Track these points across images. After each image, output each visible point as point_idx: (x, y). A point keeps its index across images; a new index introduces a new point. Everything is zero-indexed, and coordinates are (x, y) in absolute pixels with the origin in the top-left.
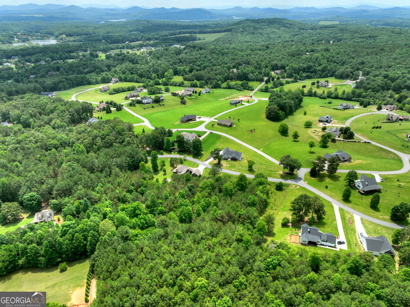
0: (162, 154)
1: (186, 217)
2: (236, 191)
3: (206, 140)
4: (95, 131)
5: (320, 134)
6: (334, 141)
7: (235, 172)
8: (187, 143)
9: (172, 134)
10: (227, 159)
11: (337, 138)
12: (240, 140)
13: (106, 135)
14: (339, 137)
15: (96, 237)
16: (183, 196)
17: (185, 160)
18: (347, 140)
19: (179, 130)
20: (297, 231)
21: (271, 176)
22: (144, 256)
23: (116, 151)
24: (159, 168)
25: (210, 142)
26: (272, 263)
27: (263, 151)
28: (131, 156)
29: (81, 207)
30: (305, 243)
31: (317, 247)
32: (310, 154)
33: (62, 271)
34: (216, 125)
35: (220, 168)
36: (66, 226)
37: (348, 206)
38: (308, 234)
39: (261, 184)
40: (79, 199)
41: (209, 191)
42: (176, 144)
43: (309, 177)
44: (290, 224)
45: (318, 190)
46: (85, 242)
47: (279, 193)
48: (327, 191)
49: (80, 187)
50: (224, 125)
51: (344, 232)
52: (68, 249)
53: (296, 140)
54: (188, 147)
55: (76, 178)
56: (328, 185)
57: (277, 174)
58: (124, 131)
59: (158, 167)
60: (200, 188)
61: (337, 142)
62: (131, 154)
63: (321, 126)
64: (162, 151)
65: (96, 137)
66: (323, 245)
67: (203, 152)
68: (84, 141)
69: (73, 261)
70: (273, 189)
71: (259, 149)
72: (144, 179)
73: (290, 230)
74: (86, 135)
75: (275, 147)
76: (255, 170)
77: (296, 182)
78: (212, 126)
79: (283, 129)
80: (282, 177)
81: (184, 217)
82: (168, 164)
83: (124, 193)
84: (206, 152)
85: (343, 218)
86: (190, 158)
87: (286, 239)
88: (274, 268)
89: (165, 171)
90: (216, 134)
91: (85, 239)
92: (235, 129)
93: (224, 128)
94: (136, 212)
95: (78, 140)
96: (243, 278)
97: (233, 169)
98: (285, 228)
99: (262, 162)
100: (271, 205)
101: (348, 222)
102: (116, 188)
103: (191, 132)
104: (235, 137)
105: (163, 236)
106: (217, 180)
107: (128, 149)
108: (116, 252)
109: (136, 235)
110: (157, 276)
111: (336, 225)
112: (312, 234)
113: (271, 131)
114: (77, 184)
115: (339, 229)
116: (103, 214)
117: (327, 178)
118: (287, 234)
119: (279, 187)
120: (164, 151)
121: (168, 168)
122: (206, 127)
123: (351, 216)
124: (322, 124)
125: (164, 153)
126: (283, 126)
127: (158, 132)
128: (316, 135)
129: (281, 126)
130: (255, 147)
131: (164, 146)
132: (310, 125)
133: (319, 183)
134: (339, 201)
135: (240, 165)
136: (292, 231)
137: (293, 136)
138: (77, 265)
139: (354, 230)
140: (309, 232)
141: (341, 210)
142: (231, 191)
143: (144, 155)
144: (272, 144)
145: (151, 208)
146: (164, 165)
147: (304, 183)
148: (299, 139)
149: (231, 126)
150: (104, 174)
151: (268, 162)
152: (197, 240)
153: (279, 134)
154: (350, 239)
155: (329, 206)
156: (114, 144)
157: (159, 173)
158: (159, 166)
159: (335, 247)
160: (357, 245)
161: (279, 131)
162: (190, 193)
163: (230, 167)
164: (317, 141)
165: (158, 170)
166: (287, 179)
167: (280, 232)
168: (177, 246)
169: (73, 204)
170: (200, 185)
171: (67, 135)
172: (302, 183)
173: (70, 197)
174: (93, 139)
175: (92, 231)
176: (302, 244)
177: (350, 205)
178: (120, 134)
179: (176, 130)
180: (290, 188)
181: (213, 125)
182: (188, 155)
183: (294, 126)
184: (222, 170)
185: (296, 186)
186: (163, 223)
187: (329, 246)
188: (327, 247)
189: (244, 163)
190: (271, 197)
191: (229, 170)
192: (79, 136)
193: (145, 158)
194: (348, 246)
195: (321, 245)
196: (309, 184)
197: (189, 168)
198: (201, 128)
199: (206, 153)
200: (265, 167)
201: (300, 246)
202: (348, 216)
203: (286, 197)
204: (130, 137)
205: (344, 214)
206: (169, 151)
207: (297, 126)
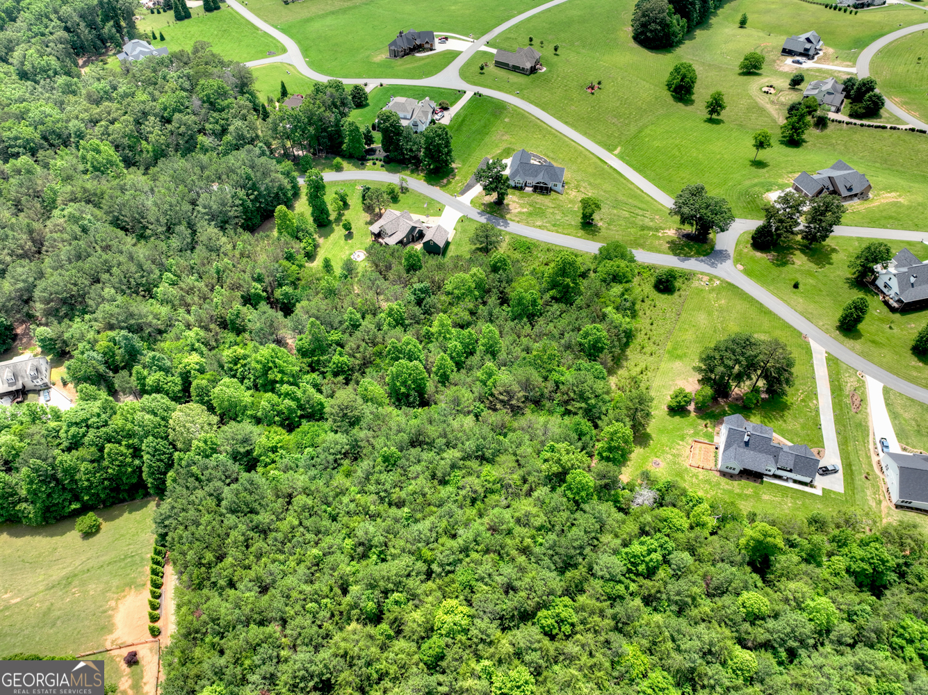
0: (339, 169)
1: (408, 387)
2: (547, 304)
3: (463, 120)
4: (142, 96)
5: (783, 99)
6: (822, 123)
7: (545, 232)
8: (408, 139)
9: (366, 99)
10: (521, 189)
11: (832, 115)
12: (559, 118)
13: (174, 111)
14: (838, 111)
15: (164, 453)
16: (399, 322)
17: (404, 190)
18: (858, 122)
19: (386, 82)
20: (710, 429)
21: (642, 246)
22: (296, 522)
23: (203, 168)
24: (333, 217)
25: (474, 128)
26: (647, 559)
27: (621, 157)
28: (249, 185)
29: (120, 352)
30: (731, 471)
31: (762, 482)
32: (753, 169)
33: (88, 534)
34: (491, 68)
35: (503, 217)
36: (77, 424)
37: (853, 349)
38: (742, 450)
39: (616, 278)
40: (111, 327)
41: (471, 306)
42: (377, 136)
43: (748, 250)
44: (691, 407)
45: (773, 293)
46: (137, 462)
47: (662, 300)
48: (798, 299)
49: (109, 291)
50: (515, 69)
51: (838, 433)
52: (92, 483)
53: (714, 116)
54: (411, 150)
55: (93, 261)
56: (800, 279)
57: (659, 238)
58: (224, 95)
59: (328, 214)
60: (448, 293)
61: (831, 126)
62: (249, 178)
63: (786, 69)
64: (338, 159)
65: (145, 114)
66: (779, 477)
67: (453, 165)
68: (111, 127)
69: (113, 504)
70: (648, 289)
71: (610, 149)
72: (289, 257)
73: (692, 424)
74: (115, 105)
75: (656, 144)
76: (600, 224)
77: (713, 265)
78: (478, 69)
79: (682, 80)
80: (677, 248)
81: (403, 390)
82: (355, 201)
83: (237, 306)
84: (464, 162)
85: (837, 388)
86: (416, 183)
87: (679, 455)
88: (650, 573)
89: (347, 227)
90: (490, 100)
91: (137, 453)
92: (546, 80)
93: (515, 78)
94: (271, 376)
95: (95, 122)
96: (565, 606)
97: (539, 223)
98: (677, 418)
99: (621, 197)
100: (640, 338)
101: (848, 401)
102: (212, 290)
103: (419, 93)
104: (543, 107)
105: (346, 455)
106: (495, 269)
107: (238, 159)
108: (218, 505)
109: (274, 450)
110: (331, 590)
111: (817, 411)
112: (754, 449)
113: (647, 86)
114: (98, 281)
115: (823, 427)
116: (181, 374)
117: (797, 253)
118: (682, 440)
119: (665, 284)
120: (343, 157)
121: (356, 215)
122: (464, 74)
123: (859, 380)
124: (789, 60)
125: (345, 164)
126: (683, 71)
127: (324, 103)
128: (773, 102)
129: (677, 70)
130: (600, 143)
131: (342, 143)
132: (756, 67)
133: (775, 271)
134: (827, 331)
135: (559, 207)
136: (695, 427)
137: (708, 107)
138: (126, 515)
139: (863, 428)
140: (747, 444)
141: (832, 361)
142: (534, 302)
143: (287, 174)
144: (647, 131)
145: (314, 356)
146: (346, 205)
147: (733, 268)
148: (724, 115)
149: (533, 70)
150: (175, 242)
151: (635, 197)
152: (439, 474)
153: (667, 96)
154: (852, 457)
155: (800, 346)
156: (201, 138)
157: (332, 231)
158: (331, 212)
159: (810, 485)
160: (870, 477)
161: (669, 86)
162: (417, 310)
163: (530, 214)
164: (774, 121)
165: (330, 222)
166: (687, 257)
167: (662, 431)
168: (385, 491)
169: (93, 344)
170: (449, 287)
171: (61, 105)
172: (729, 271)
173: (87, 317)
174: (138, 123)
175: (151, 438)
176: (724, 474)
177: (858, 344)
178: (213, 106)
179: (378, 81)
180: (695, 284)
181: (482, 68)
182: (412, 172)
183: (710, 65)
184: (506, 224)
185: (711, 280)
186: (345, 415)
187: (795, 481)
188: (791, 485)
189: (571, 201)
190: (641, 313)
191: (528, 224)
192: (96, 110)
193: (289, 187)
194: (845, 480)
195: (775, 476)
196: (748, 273)
197: (415, 217)
198: (448, 78)
199: (464, 168)
200: (627, 214)
201: (716, 477)
202: (850, 383)
203: (684, 315)
204: (244, 118)
205: (838, 373)
206: (360, 158)
207: (719, 68)
